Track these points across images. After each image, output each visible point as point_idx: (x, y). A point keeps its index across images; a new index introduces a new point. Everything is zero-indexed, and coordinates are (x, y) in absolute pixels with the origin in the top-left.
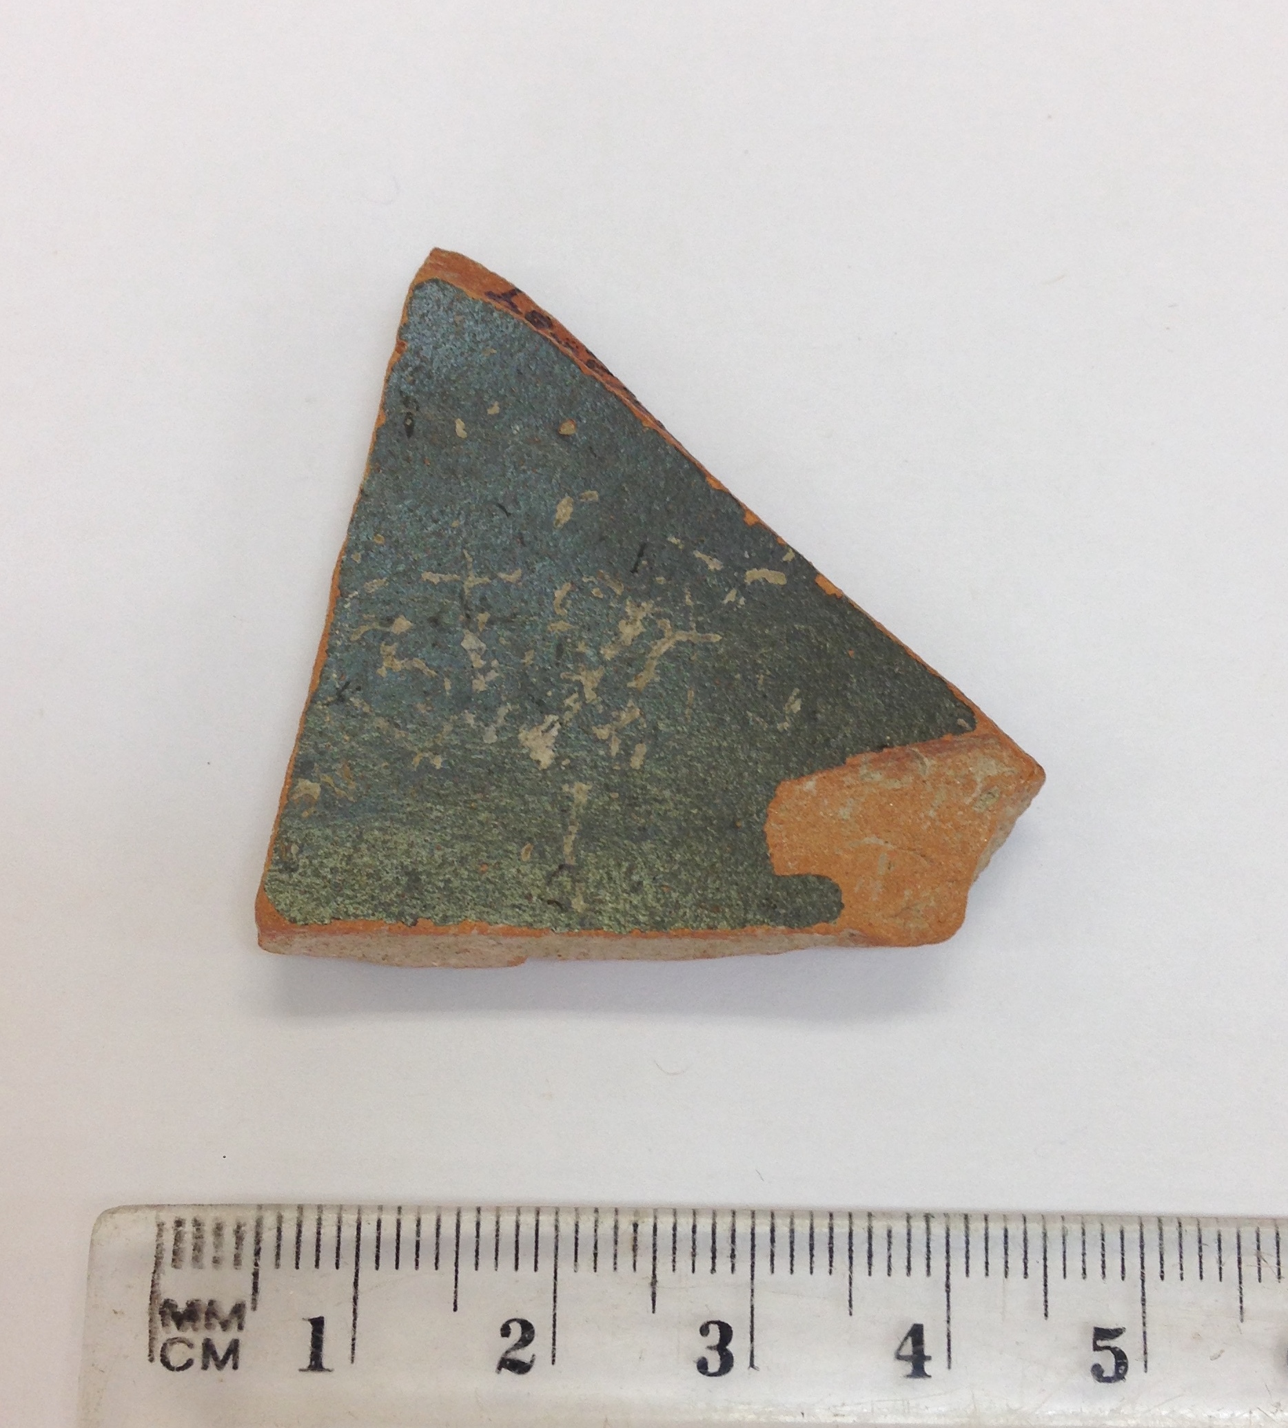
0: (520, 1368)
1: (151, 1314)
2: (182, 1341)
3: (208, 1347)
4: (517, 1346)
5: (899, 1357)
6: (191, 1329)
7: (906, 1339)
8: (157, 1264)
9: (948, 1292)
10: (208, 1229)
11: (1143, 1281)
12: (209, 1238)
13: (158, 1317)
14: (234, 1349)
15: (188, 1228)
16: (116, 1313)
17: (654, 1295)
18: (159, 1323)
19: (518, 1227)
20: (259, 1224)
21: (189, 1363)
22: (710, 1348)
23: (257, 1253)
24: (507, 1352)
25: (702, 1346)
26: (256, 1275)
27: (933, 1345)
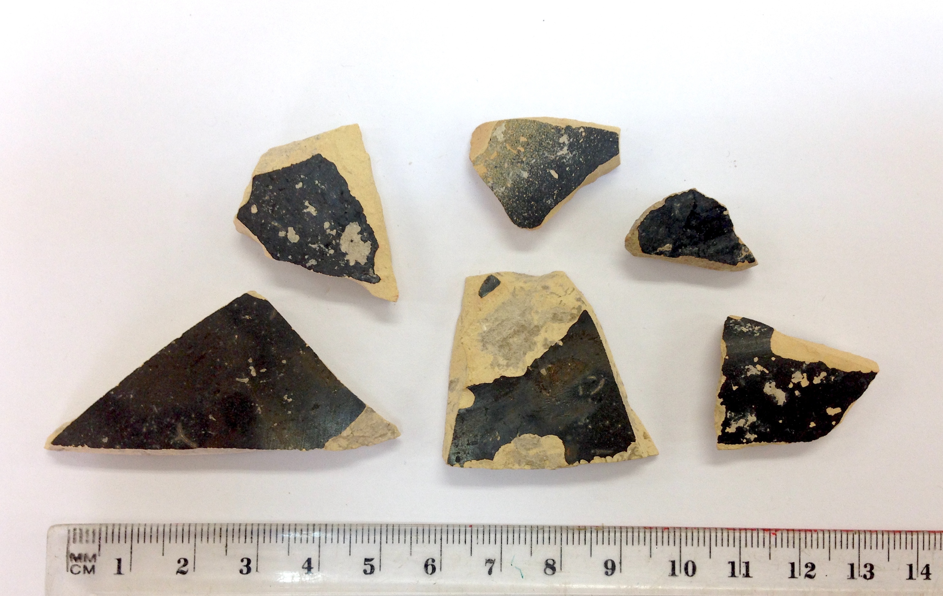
0: (183, 573)
1: (67, 558)
2: (77, 565)
3: (85, 568)
4: (182, 567)
5: (303, 568)
6: (80, 561)
7: (306, 562)
8: (68, 542)
9: (319, 548)
10: (84, 531)
11: (381, 544)
12: (84, 534)
13: (69, 558)
14: (93, 567)
15: (78, 531)
16: (56, 557)
17: (226, 551)
18: (70, 560)
19: (183, 530)
20: (100, 530)
21: (79, 572)
22: (244, 566)
23: (100, 538)
24: (180, 568)
25: (242, 565)
26: (99, 546)
27: (314, 564)
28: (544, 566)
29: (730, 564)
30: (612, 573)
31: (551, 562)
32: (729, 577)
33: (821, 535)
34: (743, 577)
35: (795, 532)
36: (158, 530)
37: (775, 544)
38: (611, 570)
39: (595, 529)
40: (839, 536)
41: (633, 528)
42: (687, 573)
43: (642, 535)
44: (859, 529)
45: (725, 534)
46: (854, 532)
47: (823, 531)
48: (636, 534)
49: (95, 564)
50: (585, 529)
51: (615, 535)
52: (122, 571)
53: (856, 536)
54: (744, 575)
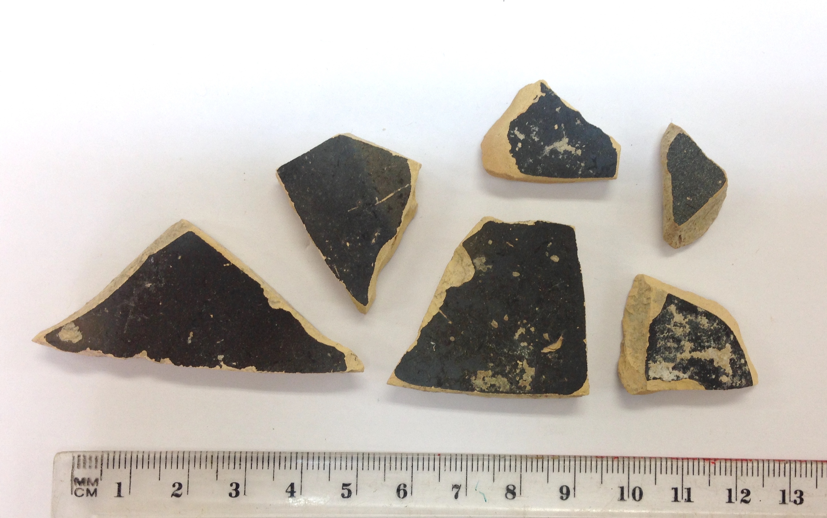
0: (178, 496)
1: (72, 482)
2: (81, 489)
3: (88, 491)
4: (176, 490)
5: (286, 492)
6: (83, 485)
7: (289, 487)
8: (73, 467)
9: (302, 474)
10: (88, 457)
11: (357, 471)
12: (88, 460)
13: (74, 482)
14: (95, 490)
15: (82, 458)
16: (61, 481)
17: (217, 476)
18: (74, 484)
19: (178, 457)
20: (102, 457)
21: (83, 495)
22: (234, 490)
23: (102, 464)
24: (175, 491)
25: (231, 489)
26: (101, 471)
27: (297, 488)
28: (505, 491)
29: (674, 490)
30: (567, 498)
31: (511, 488)
32: (672, 501)
33: (755, 464)
34: (685, 502)
35: (732, 461)
36: (155, 457)
37: (714, 472)
38: (566, 495)
39: (552, 458)
40: (771, 465)
41: (586, 457)
42: (634, 498)
43: (594, 463)
44: (790, 459)
45: (669, 463)
46: (786, 462)
47: (758, 461)
48: (589, 463)
49: (98, 488)
50: (542, 457)
51: (570, 463)
52: (122, 494)
53: (788, 466)
54: (686, 499)
